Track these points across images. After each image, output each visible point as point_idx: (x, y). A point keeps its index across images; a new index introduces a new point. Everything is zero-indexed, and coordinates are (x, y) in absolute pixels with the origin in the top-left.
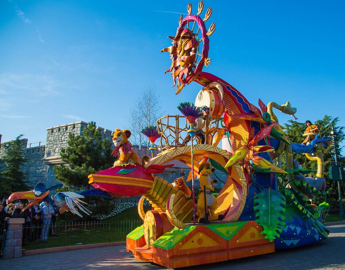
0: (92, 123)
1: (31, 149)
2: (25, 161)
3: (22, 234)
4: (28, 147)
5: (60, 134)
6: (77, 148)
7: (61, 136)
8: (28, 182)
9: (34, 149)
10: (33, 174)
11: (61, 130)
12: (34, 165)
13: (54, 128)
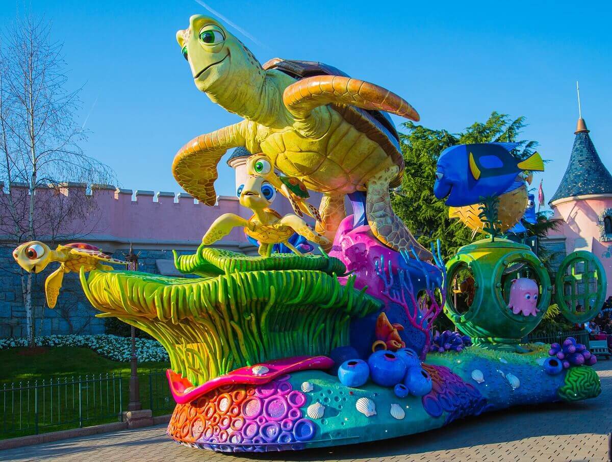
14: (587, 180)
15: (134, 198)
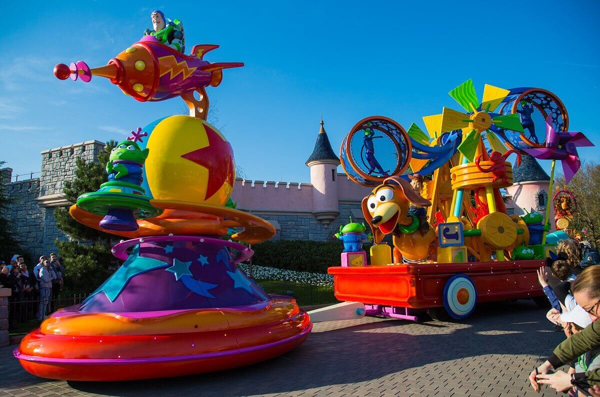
0: (112, 143)
1: (16, 184)
2: (9, 201)
3: (7, 312)
4: (13, 180)
5: (62, 160)
6: (90, 181)
7: (63, 163)
8: (15, 234)
9: (22, 184)
10: (23, 221)
11: (64, 154)
12: (24, 208)
13: (53, 152)
14: (527, 172)
15: (253, 185)
